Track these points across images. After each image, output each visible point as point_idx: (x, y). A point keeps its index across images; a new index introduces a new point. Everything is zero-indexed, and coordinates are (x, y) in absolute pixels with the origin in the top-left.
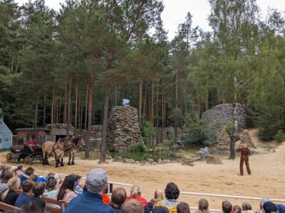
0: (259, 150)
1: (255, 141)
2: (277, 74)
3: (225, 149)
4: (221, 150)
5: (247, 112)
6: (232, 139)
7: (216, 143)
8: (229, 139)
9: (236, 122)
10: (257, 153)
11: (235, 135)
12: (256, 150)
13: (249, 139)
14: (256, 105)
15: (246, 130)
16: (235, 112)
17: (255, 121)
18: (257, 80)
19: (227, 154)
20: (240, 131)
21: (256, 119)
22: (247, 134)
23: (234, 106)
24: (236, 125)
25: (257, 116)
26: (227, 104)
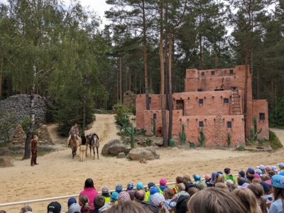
0: (58, 146)
1: (53, 137)
2: (76, 68)
3: (20, 148)
4: (14, 149)
5: (47, 105)
6: (28, 136)
7: (9, 142)
8: (25, 136)
9: (33, 116)
10: (54, 150)
11: (32, 131)
12: (54, 147)
13: (48, 135)
14: (56, 98)
15: (44, 126)
16: (32, 104)
17: (54, 115)
18: (57, 71)
19: (21, 153)
20: (38, 127)
21: (56, 114)
22: (46, 129)
23: (32, 98)
24: (33, 120)
25: (57, 110)
26: (25, 95)
